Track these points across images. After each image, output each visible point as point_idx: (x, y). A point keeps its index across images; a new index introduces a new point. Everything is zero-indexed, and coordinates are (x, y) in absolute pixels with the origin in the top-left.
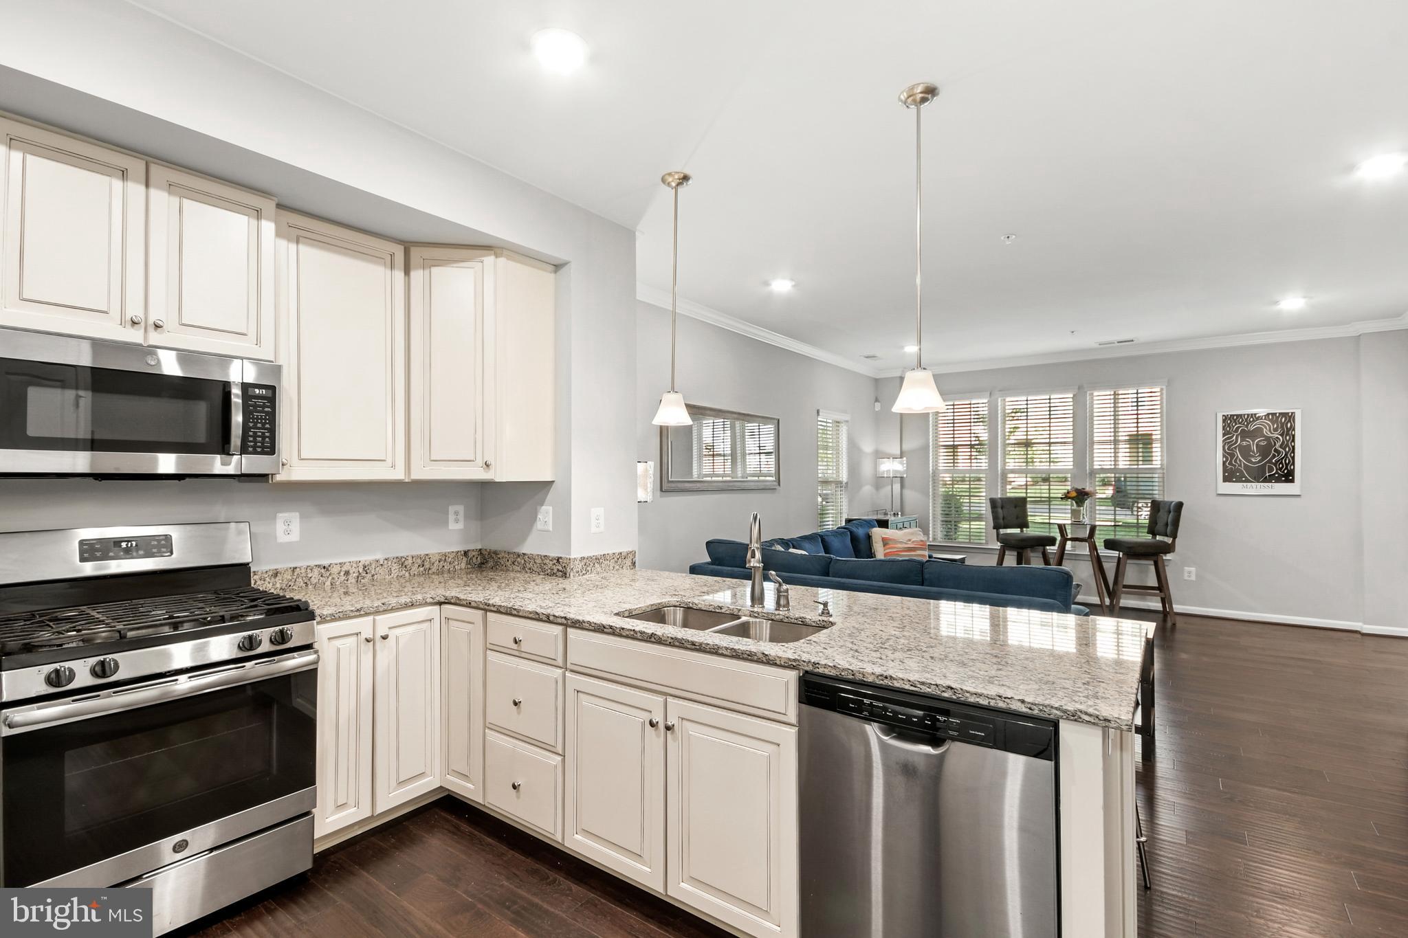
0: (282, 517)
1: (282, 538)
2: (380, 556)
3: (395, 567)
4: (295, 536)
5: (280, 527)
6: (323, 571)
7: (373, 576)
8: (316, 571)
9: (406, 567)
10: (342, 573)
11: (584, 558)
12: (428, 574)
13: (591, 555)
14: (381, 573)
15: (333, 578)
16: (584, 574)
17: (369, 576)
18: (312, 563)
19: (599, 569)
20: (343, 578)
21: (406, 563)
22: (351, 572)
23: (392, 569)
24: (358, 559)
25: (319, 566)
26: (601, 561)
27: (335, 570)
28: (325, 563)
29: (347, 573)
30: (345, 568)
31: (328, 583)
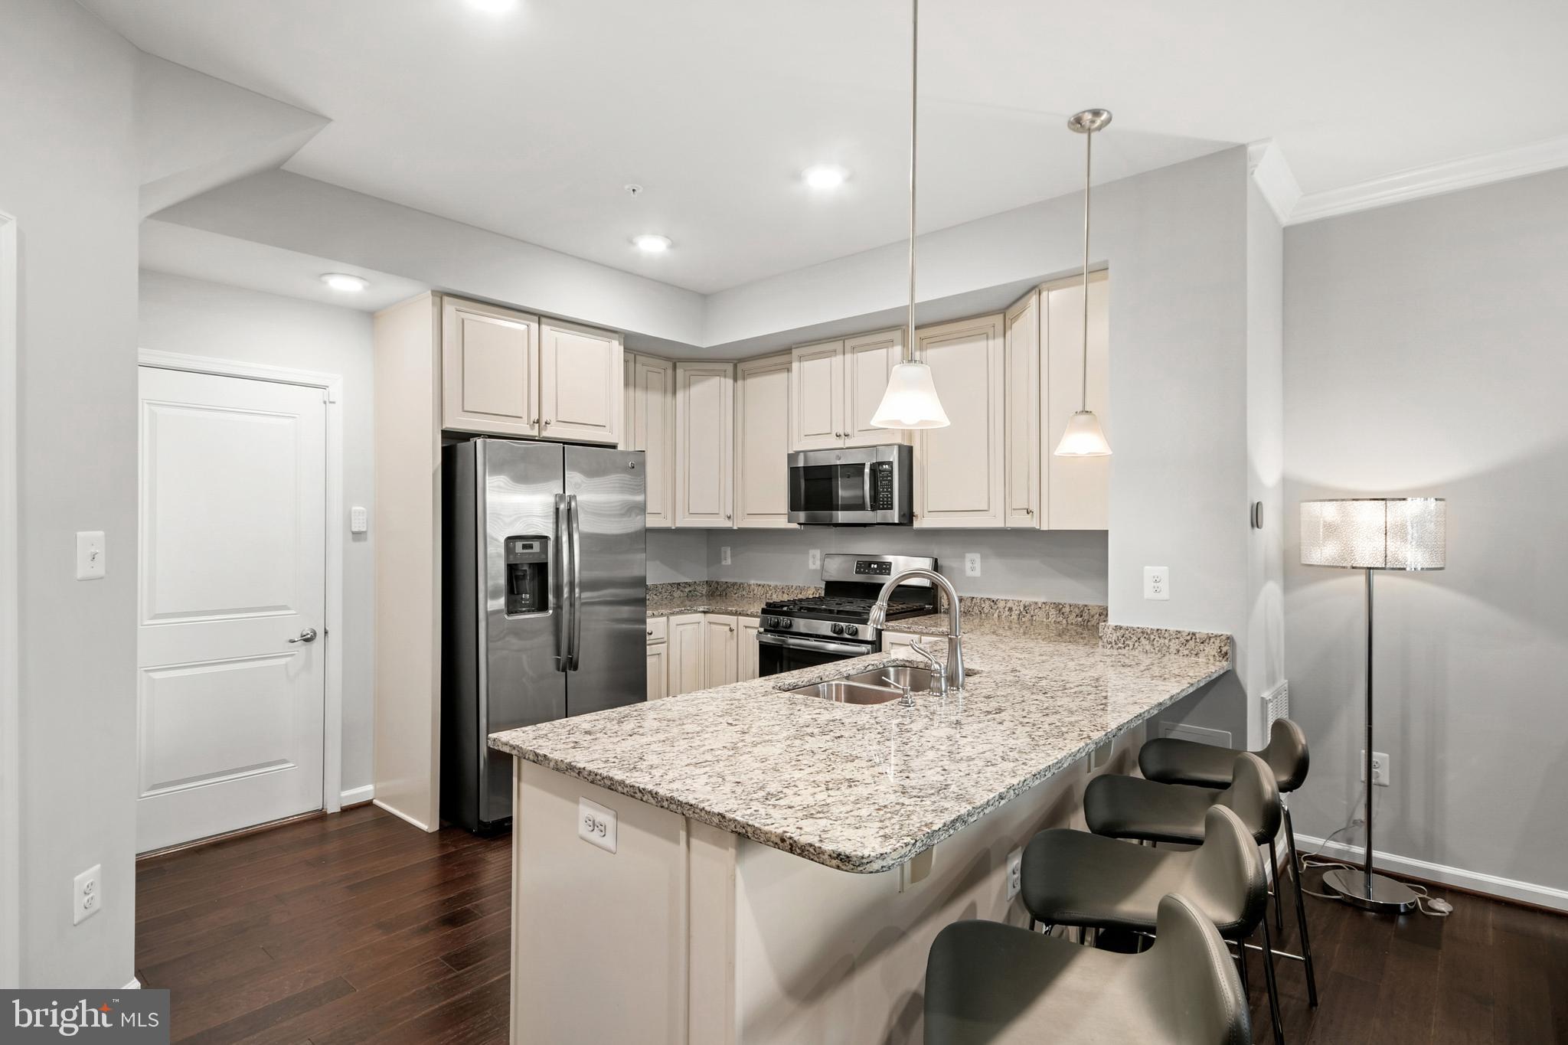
0: (969, 556)
1: (969, 573)
2: (1041, 600)
3: (1053, 612)
4: (977, 573)
5: (968, 565)
6: (992, 603)
7: (1032, 616)
8: (987, 602)
9: (1063, 613)
10: (1007, 609)
12: (1087, 626)
13: (1135, 626)
14: (1040, 615)
15: (1000, 612)
16: (1120, 648)
17: (1028, 616)
18: (985, 596)
19: (1148, 647)
20: (1007, 613)
21: (1064, 610)
22: (1014, 609)
23: (1050, 614)
24: (1020, 599)
25: (989, 599)
26: (1152, 637)
27: (1001, 604)
28: (994, 597)
29: (1010, 609)
30: (1009, 605)
31: (996, 615)
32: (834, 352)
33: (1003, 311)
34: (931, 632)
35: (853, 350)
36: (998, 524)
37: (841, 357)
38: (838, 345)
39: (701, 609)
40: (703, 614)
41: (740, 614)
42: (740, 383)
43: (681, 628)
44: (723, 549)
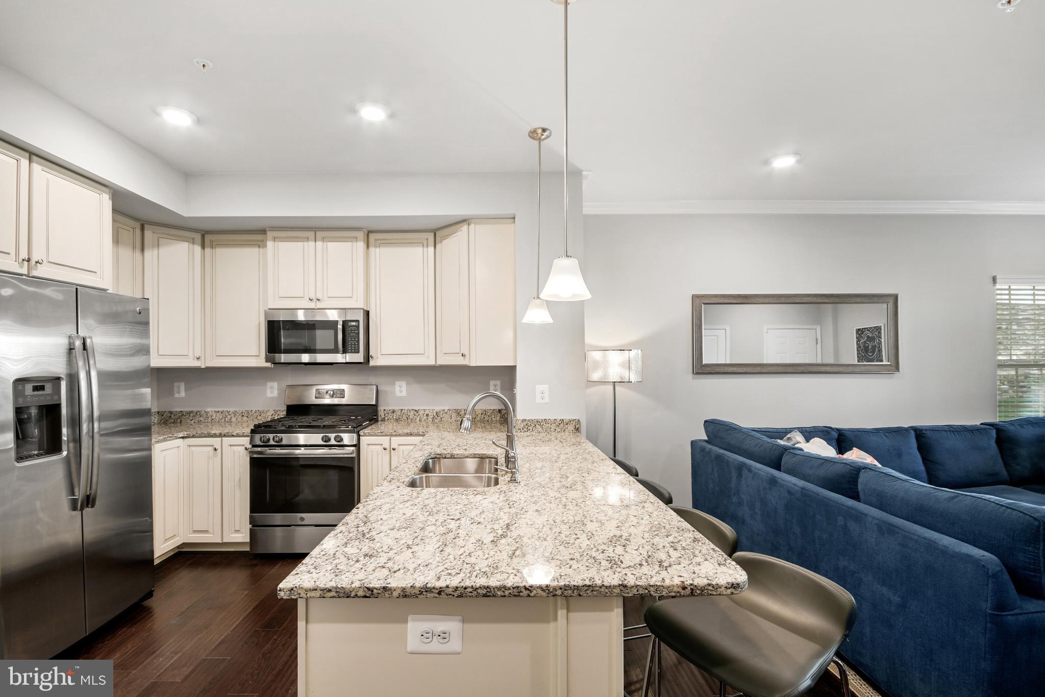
0: (398, 383)
1: (398, 394)
2: (446, 408)
3: (454, 415)
4: (404, 394)
5: (397, 388)
6: (415, 412)
7: (441, 418)
8: (412, 412)
9: (460, 415)
10: (425, 415)
11: (526, 420)
12: (474, 421)
14: (446, 417)
15: (420, 417)
17: (439, 418)
18: (410, 408)
20: (425, 417)
21: (461, 413)
22: (430, 415)
23: (453, 416)
24: (433, 408)
25: (414, 410)
27: (421, 413)
28: (417, 409)
29: (427, 415)
30: (426, 412)
31: (418, 419)
32: (307, 239)
33: (435, 231)
34: (398, 434)
35: (323, 239)
36: (431, 362)
37: (313, 243)
38: (311, 234)
39: (181, 436)
40: (182, 440)
41: (225, 436)
42: (208, 250)
43: (164, 453)
44: (176, 384)
